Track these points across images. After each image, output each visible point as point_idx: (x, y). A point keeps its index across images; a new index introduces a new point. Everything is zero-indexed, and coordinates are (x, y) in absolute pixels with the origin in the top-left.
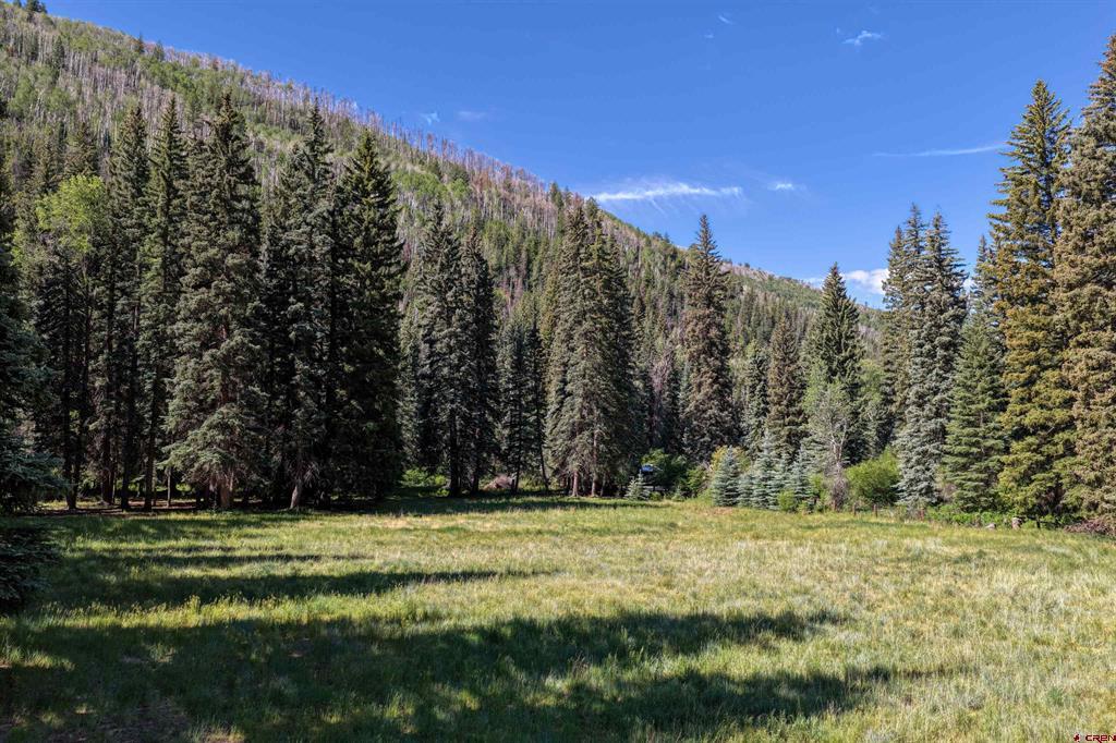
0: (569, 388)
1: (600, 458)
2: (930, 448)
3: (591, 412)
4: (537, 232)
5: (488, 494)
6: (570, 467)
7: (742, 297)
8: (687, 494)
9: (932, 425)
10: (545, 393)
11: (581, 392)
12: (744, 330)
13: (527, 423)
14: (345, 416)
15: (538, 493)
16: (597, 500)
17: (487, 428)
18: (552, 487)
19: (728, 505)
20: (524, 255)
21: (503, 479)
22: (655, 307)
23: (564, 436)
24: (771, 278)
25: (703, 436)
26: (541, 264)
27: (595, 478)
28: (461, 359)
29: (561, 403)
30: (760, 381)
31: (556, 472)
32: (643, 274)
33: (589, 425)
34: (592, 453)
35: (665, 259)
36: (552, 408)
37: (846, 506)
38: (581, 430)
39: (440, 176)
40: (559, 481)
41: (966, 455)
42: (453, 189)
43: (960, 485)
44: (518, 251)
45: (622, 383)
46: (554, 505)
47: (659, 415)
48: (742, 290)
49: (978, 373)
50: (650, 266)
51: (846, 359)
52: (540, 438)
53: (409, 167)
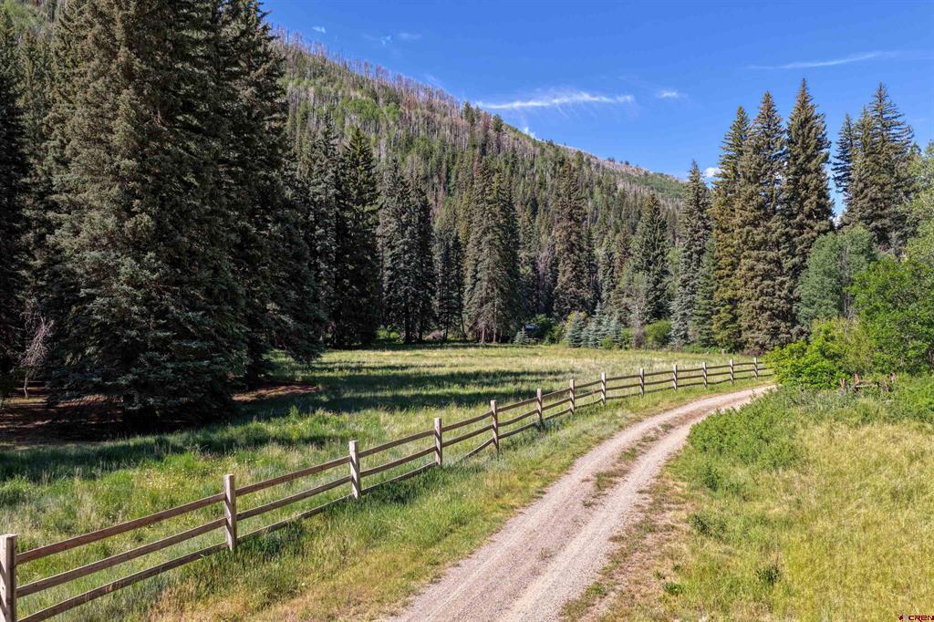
0: (479, 276)
1: (499, 319)
2: (686, 311)
3: (493, 290)
4: (454, 146)
5: (429, 342)
6: (480, 325)
7: (616, 194)
8: (553, 341)
9: (689, 298)
10: (464, 276)
11: (486, 278)
12: (615, 222)
13: (453, 298)
14: (349, 295)
15: (460, 341)
16: (497, 345)
17: (427, 300)
18: (468, 339)
19: (575, 347)
20: (444, 166)
21: (437, 333)
22: (546, 205)
23: (476, 306)
24: (646, 174)
25: (566, 305)
26: (458, 173)
27: (495, 331)
28: (411, 257)
29: (474, 285)
30: (610, 267)
31: (471, 329)
32: (537, 178)
33: (491, 298)
34: (493, 316)
35: (556, 165)
36: (468, 287)
37: (642, 346)
38: (487, 302)
39: (377, 99)
40: (473, 334)
41: (705, 315)
42: (388, 112)
43: (700, 332)
44: (439, 162)
45: (513, 272)
46: (470, 346)
47: (542, 289)
48: (616, 189)
49: (712, 268)
50: (542, 171)
51: (658, 255)
52: (461, 307)
53: (352, 94)
